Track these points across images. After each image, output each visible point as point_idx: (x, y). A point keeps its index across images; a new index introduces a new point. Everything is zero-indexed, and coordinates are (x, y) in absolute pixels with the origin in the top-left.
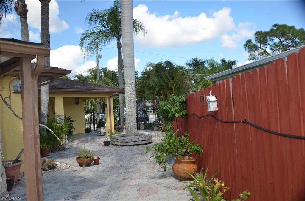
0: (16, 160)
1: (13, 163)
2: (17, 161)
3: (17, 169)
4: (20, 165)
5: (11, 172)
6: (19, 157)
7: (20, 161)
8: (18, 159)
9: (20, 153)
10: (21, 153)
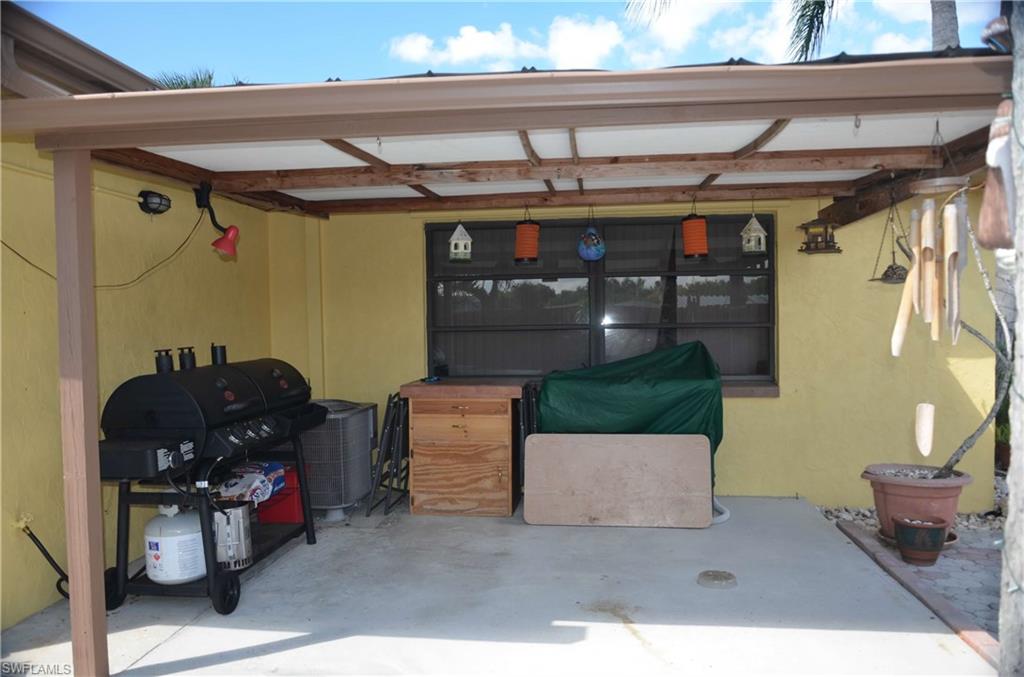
0: (946, 467)
1: (935, 477)
2: (948, 471)
3: (951, 499)
4: (959, 488)
5: (933, 504)
6: (958, 461)
7: (959, 474)
8: (952, 467)
9: (961, 447)
10: (964, 448)
